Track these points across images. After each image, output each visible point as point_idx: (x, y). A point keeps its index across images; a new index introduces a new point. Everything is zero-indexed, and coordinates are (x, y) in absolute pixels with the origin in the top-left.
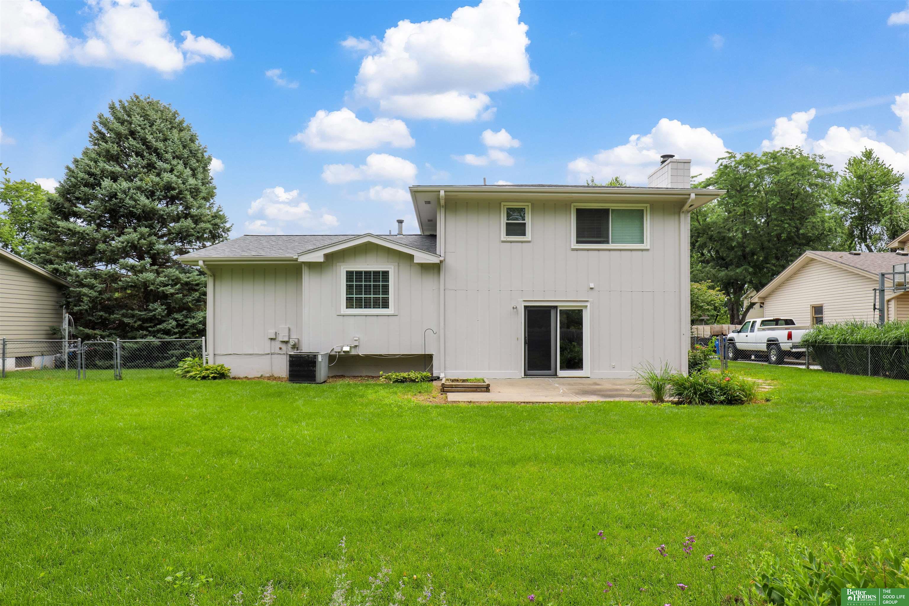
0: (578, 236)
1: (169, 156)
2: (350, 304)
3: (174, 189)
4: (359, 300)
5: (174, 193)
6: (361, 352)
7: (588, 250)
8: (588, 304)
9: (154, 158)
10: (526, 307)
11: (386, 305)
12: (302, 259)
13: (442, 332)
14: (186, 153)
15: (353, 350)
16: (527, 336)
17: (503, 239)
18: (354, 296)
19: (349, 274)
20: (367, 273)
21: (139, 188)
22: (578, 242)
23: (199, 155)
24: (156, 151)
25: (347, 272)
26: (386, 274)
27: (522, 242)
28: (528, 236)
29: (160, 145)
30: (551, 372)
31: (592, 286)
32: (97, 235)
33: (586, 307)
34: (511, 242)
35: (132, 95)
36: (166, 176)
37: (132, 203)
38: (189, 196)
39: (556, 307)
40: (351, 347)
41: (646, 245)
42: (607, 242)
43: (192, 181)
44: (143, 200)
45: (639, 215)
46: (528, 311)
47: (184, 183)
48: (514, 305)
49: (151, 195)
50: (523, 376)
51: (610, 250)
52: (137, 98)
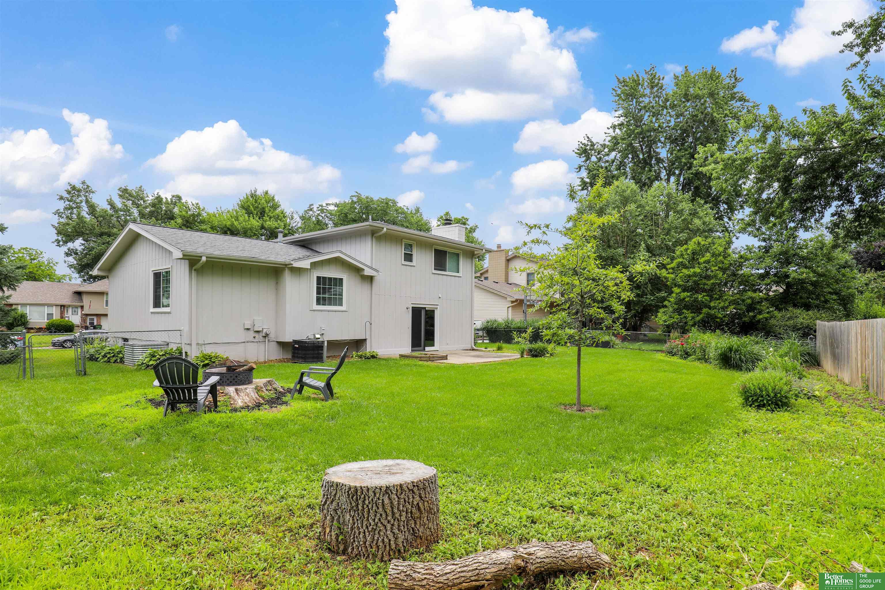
0: (435, 265)
2: (318, 302)
4: (324, 299)
7: (438, 274)
8: (438, 307)
10: (412, 308)
11: (341, 303)
12: (295, 265)
15: (321, 337)
17: (403, 263)
18: (321, 296)
20: (330, 279)
22: (435, 269)
25: (317, 277)
26: (341, 280)
27: (411, 266)
28: (414, 263)
30: (422, 348)
31: (440, 296)
33: (436, 308)
34: (406, 265)
39: (423, 308)
40: (321, 335)
41: (460, 274)
42: (445, 270)
45: (457, 257)
46: (413, 310)
48: (407, 306)
50: (411, 351)
51: (447, 275)
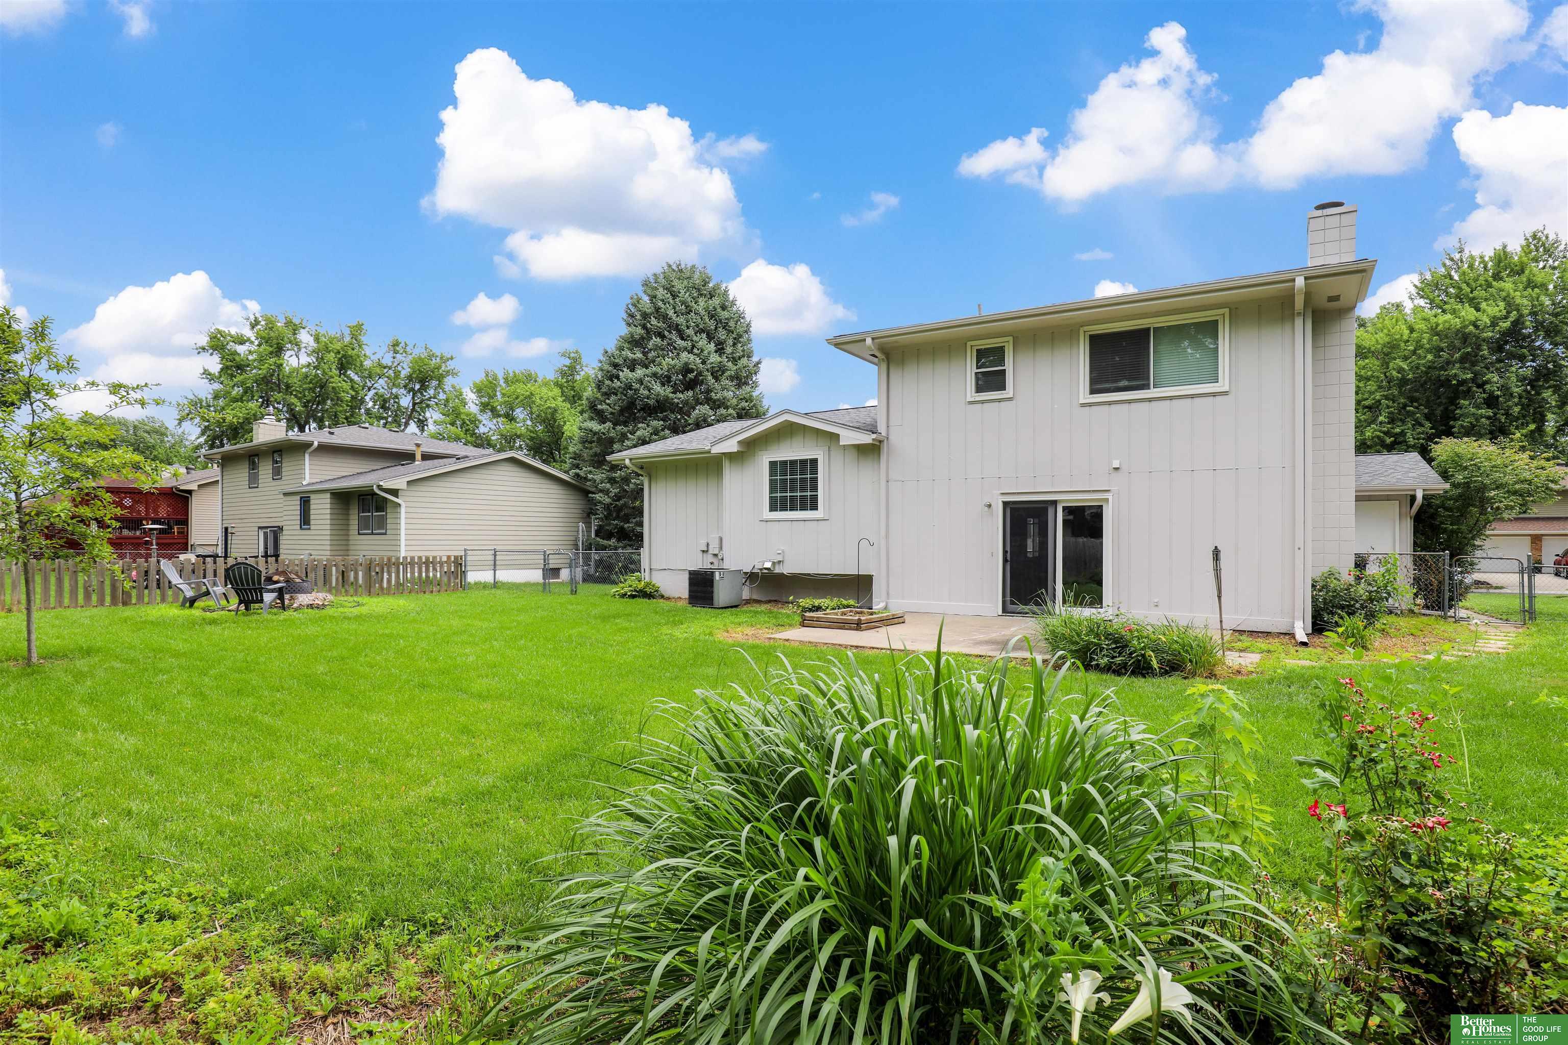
0: (1093, 381)
1: (690, 332)
2: (774, 506)
3: (692, 371)
4: (784, 499)
5: (691, 376)
6: (786, 569)
7: (1110, 403)
8: (1112, 496)
9: (674, 336)
10: (1005, 504)
11: (814, 507)
12: (716, 450)
13: (883, 542)
14: (711, 324)
15: (777, 566)
16: (1008, 549)
17: (969, 399)
18: (779, 495)
19: (773, 464)
20: (793, 463)
21: (655, 375)
22: (1093, 392)
23: (732, 324)
24: (677, 328)
25: (769, 463)
26: (814, 462)
27: (1000, 400)
28: (1009, 392)
29: (681, 320)
30: (1047, 608)
31: (1116, 464)
32: (612, 434)
33: (1107, 500)
34: (983, 402)
35: (665, 265)
36: (684, 356)
37: (646, 392)
38: (710, 378)
39: (1054, 503)
40: (774, 563)
41: (1223, 384)
42: (1146, 387)
43: (714, 358)
44: (657, 388)
45: (1211, 329)
46: (1012, 509)
47: (704, 363)
48: (987, 500)
49: (665, 380)
50: (1000, 613)
51: (1150, 400)
52: (670, 266)
